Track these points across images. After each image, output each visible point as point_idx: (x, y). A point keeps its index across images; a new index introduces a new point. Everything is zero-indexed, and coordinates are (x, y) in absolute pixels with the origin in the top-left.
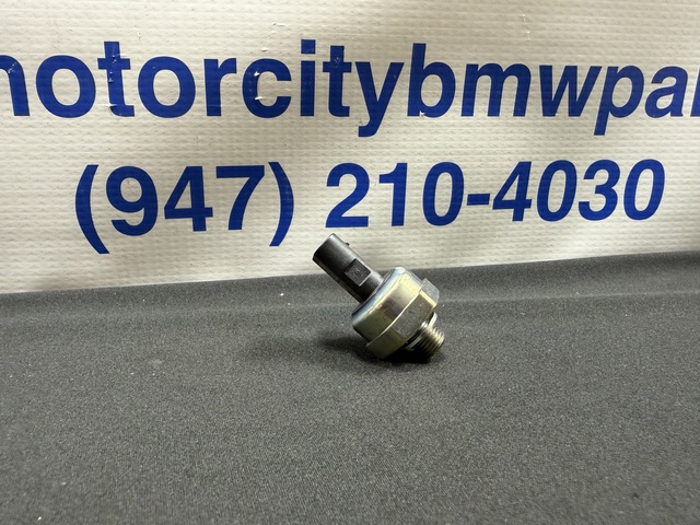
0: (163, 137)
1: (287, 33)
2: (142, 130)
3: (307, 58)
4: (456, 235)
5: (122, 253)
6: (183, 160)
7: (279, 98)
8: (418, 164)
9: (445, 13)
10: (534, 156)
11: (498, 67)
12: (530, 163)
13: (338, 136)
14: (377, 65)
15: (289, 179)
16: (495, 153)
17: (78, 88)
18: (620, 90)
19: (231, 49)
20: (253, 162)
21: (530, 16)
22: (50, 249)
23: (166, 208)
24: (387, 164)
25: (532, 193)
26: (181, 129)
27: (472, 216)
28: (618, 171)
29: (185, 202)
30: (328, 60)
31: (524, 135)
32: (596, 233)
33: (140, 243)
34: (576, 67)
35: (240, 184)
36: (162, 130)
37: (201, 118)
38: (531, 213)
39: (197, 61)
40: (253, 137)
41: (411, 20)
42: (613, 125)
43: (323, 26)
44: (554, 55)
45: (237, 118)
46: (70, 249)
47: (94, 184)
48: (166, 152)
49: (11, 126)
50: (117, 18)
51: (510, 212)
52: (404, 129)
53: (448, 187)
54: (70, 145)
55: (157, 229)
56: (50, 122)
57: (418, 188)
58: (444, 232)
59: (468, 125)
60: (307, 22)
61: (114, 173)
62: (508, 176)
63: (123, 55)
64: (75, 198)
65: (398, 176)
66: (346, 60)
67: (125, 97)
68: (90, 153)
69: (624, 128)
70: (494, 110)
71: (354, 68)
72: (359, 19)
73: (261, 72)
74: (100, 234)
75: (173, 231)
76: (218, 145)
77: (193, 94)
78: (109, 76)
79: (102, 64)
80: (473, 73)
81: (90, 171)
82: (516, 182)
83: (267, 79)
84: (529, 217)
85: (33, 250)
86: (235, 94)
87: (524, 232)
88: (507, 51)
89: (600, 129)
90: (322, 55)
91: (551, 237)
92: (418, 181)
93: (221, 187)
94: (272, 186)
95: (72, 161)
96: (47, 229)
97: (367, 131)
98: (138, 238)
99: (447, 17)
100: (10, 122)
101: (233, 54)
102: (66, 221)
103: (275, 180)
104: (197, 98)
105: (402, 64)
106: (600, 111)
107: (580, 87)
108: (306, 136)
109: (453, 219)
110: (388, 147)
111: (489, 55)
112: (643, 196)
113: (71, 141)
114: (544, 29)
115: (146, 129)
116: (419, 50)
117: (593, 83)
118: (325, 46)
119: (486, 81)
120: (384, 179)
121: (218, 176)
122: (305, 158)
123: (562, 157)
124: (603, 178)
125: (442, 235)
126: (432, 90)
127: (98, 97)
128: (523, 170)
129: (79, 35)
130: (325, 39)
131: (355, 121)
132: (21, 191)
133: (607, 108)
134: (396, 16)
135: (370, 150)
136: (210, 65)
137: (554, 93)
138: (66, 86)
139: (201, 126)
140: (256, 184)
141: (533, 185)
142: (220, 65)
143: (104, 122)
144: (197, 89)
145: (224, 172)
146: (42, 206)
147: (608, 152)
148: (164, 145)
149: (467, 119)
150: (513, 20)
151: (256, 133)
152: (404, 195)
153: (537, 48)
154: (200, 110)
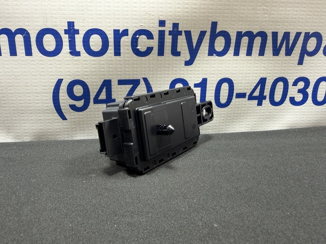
0: (94, 66)
1: (152, 17)
2: (84, 63)
3: (161, 29)
4: (230, 112)
5: (73, 120)
6: (103, 77)
7: (148, 48)
8: (212, 79)
9: (227, 7)
10: (269, 75)
11: (251, 32)
12: (266, 78)
13: (175, 65)
14: (194, 32)
15: (152, 86)
16: (249, 73)
17: (55, 43)
18: (310, 43)
19: (126, 25)
20: (135, 77)
21: (268, 8)
22: (40, 118)
23: (94, 99)
24: (198, 79)
25: (267, 92)
26: (102, 62)
27: (237, 103)
28: (309, 82)
29: (103, 96)
30: (171, 29)
31: (263, 65)
32: (298, 112)
33: (82, 115)
34: (289, 33)
35: (128, 88)
36: (93, 63)
37: (111, 57)
38: (266, 102)
39: (110, 30)
40: (135, 66)
41: (211, 11)
42: (307, 60)
43: (169, 14)
44: (279, 27)
45: (128, 57)
46: (49, 118)
47: (61, 88)
48: (94, 73)
49: (24, 61)
50: (73, 10)
51: (256, 102)
52: (206, 62)
53: (226, 90)
54: (51, 70)
55: (90, 109)
56: (42, 59)
57: (212, 90)
58: (224, 111)
59: (236, 60)
60: (162, 12)
61: (70, 83)
62: (255, 85)
63: (76, 28)
64: (52, 94)
65: (203, 84)
66: (179, 30)
67: (76, 47)
68: (60, 73)
69: (312, 62)
70: (249, 53)
71: (183, 33)
72: (186, 10)
73: (140, 35)
74: (63, 111)
75: (97, 110)
76: (119, 69)
77: (108, 46)
78: (69, 37)
79: (66, 32)
80: (240, 35)
81: (60, 82)
82: (259, 87)
83: (142, 39)
84: (265, 104)
85: (33, 118)
86: (128, 46)
87: (263, 111)
88: (256, 25)
89: (301, 62)
90: (168, 27)
91: (275, 114)
92: (212, 87)
93: (120, 89)
94: (143, 89)
95: (51, 77)
96: (39, 108)
97: (188, 63)
98: (81, 113)
99: (228, 9)
100: (23, 59)
101: (127, 27)
102: (48, 105)
103: (145, 86)
104: (109, 47)
105: (206, 32)
106: (301, 54)
107: (291, 42)
108: (160, 66)
109: (229, 105)
110: (198, 71)
111: (248, 27)
112: (321, 94)
113: (51, 68)
114: (274, 14)
115: (86, 62)
116: (214, 25)
117: (298, 40)
118: (170, 23)
119: (246, 39)
120: (196, 85)
121: (119, 84)
122: (159, 76)
123: (281, 75)
124: (302, 85)
125: (223, 113)
126: (220, 44)
127: (64, 47)
128: (262, 81)
129: (56, 18)
130: (170, 20)
131: (183, 58)
132: (27, 91)
133: (304, 52)
134: (204, 9)
135: (190, 72)
136: (116, 32)
137: (278, 45)
138: (49, 42)
139: (111, 61)
140: (136, 88)
141: (268, 89)
142: (120, 32)
143: (67, 59)
144: (110, 43)
145: (121, 82)
146: (37, 98)
147: (304, 73)
148: (94, 70)
149: (236, 57)
150: (259, 10)
151: (137, 64)
152: (206, 93)
153: (271, 23)
154: (111, 53)
